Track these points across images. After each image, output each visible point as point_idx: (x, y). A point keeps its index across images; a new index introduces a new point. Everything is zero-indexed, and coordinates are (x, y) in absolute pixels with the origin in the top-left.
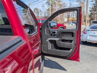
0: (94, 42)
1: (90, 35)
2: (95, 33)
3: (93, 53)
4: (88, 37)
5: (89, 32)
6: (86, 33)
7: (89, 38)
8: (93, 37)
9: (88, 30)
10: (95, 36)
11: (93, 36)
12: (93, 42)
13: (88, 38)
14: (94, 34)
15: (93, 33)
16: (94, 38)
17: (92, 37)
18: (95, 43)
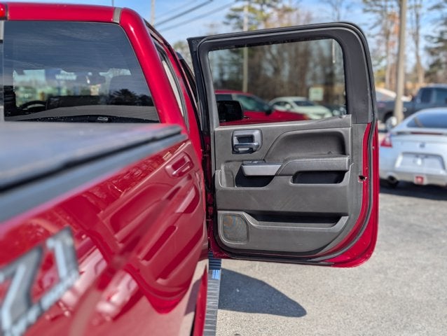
0: (422, 178)
1: (406, 154)
2: (427, 145)
3: (412, 219)
4: (400, 159)
5: (403, 142)
6: (390, 146)
7: (402, 164)
8: (419, 162)
9: (400, 133)
10: (427, 156)
11: (417, 155)
12: (419, 180)
13: (398, 164)
14: (422, 146)
15: (418, 145)
16: (423, 162)
17: (414, 162)
18: (426, 182)
